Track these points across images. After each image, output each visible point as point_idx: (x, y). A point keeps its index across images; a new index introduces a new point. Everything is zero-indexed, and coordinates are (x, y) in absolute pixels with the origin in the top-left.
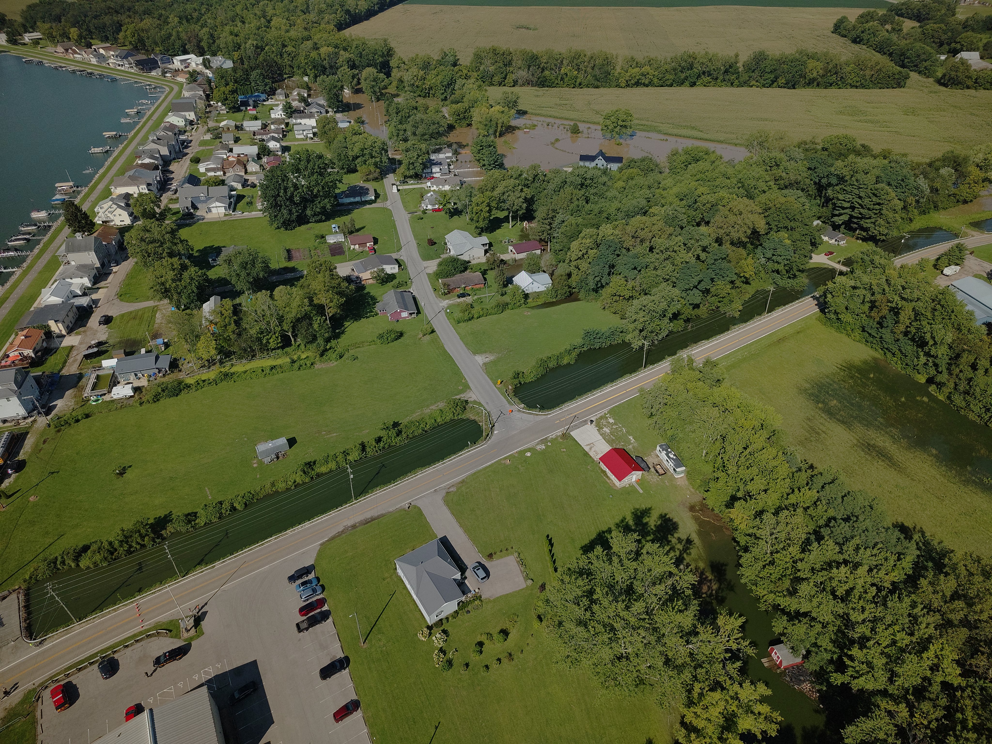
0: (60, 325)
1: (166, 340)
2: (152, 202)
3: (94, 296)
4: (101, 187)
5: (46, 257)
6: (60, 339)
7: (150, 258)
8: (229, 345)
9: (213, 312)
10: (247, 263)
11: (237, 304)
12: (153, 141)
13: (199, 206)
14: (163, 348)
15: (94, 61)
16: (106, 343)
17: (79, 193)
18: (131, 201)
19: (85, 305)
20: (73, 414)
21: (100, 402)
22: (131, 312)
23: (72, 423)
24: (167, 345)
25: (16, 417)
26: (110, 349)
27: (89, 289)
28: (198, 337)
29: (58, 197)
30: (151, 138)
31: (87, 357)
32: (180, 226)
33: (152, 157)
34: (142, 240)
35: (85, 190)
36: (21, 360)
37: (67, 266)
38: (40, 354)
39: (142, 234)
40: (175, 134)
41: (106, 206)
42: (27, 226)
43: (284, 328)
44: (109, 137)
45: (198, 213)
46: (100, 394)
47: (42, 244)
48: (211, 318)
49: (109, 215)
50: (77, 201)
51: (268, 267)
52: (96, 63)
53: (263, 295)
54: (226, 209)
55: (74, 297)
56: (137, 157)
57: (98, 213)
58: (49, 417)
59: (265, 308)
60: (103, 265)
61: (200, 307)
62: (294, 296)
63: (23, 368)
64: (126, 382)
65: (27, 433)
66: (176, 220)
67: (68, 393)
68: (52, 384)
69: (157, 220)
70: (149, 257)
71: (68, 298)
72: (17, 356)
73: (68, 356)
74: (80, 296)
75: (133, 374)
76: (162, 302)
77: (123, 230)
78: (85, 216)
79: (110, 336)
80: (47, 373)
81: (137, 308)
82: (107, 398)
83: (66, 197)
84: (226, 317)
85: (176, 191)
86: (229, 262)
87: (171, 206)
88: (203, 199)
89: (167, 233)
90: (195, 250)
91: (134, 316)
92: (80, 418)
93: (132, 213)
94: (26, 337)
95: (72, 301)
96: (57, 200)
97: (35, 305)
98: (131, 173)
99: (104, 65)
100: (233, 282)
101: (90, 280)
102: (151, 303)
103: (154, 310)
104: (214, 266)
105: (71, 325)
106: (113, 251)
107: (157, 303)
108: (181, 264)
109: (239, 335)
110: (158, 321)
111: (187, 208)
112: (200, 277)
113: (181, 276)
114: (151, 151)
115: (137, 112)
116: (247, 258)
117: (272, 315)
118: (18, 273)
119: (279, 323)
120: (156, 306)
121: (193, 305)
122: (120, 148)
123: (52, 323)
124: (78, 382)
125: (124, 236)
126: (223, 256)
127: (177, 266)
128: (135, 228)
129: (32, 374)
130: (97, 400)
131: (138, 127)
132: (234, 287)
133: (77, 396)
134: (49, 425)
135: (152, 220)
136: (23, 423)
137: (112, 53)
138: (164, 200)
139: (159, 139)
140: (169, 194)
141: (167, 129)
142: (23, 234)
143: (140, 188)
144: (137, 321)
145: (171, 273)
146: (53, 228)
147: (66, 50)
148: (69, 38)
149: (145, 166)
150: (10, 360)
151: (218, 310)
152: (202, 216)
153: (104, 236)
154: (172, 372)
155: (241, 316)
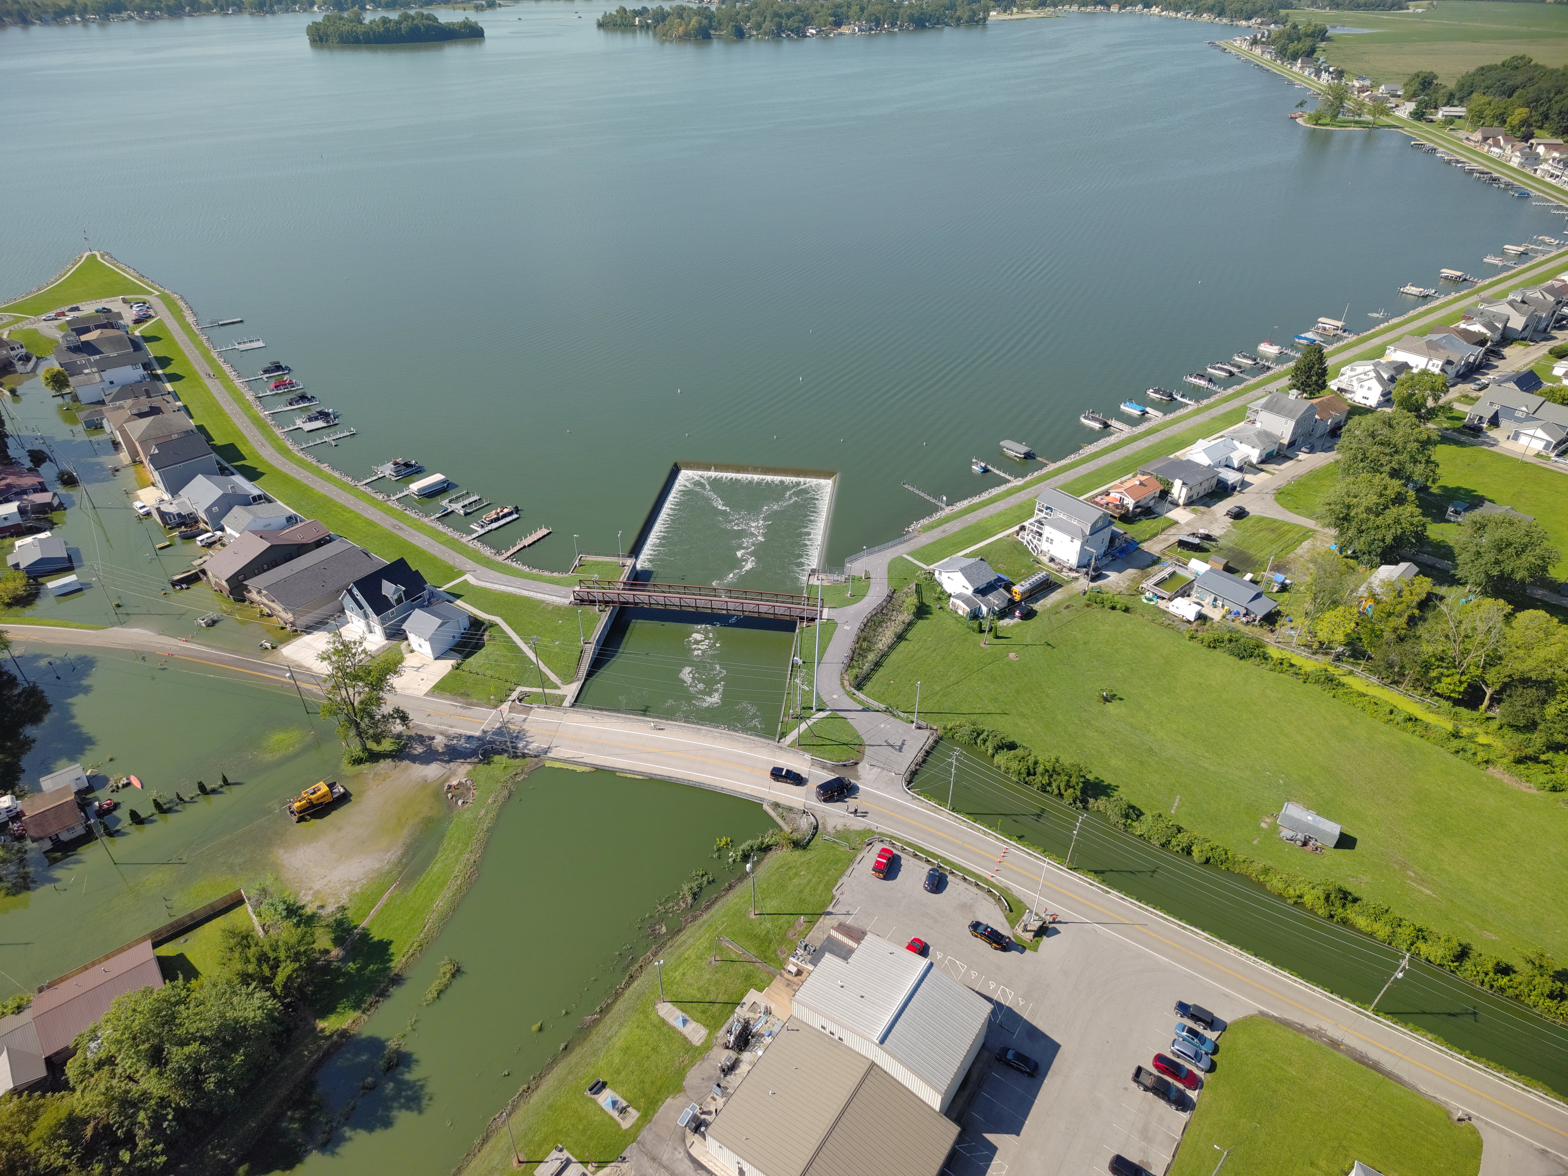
0: (1184, 490)
1: (1288, 581)
2: (1432, 389)
3: (1249, 478)
4: (1376, 341)
5: (1236, 403)
6: (1171, 506)
7: (1362, 464)
8: (1371, 644)
9: (1389, 584)
10: (1509, 545)
11: (1436, 595)
12: (1511, 304)
13: (1504, 422)
14: (1276, 589)
15: (1515, 161)
16: (1214, 540)
17: (1340, 338)
18: (1403, 376)
19: (1229, 483)
20: (1116, 597)
21: (1152, 603)
22: (1275, 521)
23: (1107, 607)
24: (1284, 588)
25: (1064, 562)
26: (1212, 550)
27: (1251, 465)
28: (1335, 603)
29: (1310, 335)
30: (1511, 297)
31: (1182, 544)
32: (1445, 439)
33: (1490, 326)
34: (1373, 435)
35: (1352, 338)
36: (1117, 506)
37: (1249, 426)
38: (1138, 510)
39: (1379, 426)
40: (1558, 303)
41: (1360, 369)
42: (1245, 357)
43: (1487, 677)
44: (1446, 278)
45: (1493, 433)
46: (1159, 594)
47: (1242, 386)
48: (1378, 590)
49: (1355, 383)
50: (1328, 349)
51: (1544, 569)
52: (1515, 166)
53: (1497, 607)
54: (1546, 447)
55: (1227, 466)
56: (1464, 318)
57: (1342, 375)
58: (1092, 584)
59: (1482, 627)
60: (1292, 444)
61: (1374, 566)
62: (1552, 641)
63: (1112, 516)
64: (1197, 600)
65: (1060, 586)
66: (1447, 429)
67: (1131, 572)
68: (1123, 551)
69: (1419, 417)
70: (1362, 461)
71: (1219, 464)
72: (1116, 499)
73: (1163, 530)
74: (1234, 469)
75: (1213, 596)
76: (1326, 530)
77: (1357, 411)
78: (1323, 372)
79: (1226, 535)
80: (1127, 536)
81: (1286, 520)
82: (1162, 604)
83: (1318, 339)
84: (1401, 603)
85: (1485, 386)
86: (1480, 527)
87: (1457, 406)
88: (1519, 414)
89: (1417, 441)
90: (1440, 483)
91: (1274, 528)
92: (1118, 607)
93: (1390, 393)
94: (1141, 484)
95: (1220, 470)
96: (1305, 338)
97: (1177, 454)
98: (1435, 337)
99: (1528, 171)
100: (1460, 560)
101: (1260, 455)
102: (1310, 523)
103: (1307, 534)
104: (1449, 521)
105: (1195, 497)
106: (1319, 432)
107: (1318, 528)
108: (1399, 493)
109: (1401, 639)
110: (1299, 551)
111: (1481, 418)
112: (1412, 524)
113: (1384, 509)
114: (1495, 315)
115: (1522, 253)
116: (1518, 537)
117: (1483, 644)
118: (1190, 408)
119: (1485, 663)
120: (1314, 531)
121: (1366, 557)
122: (1450, 297)
123: (1178, 483)
124: (1148, 566)
125: (1351, 418)
126: (1476, 514)
127: (1391, 493)
128: (1375, 415)
129: (1113, 528)
130: (1151, 600)
131: (1505, 274)
132: (1456, 566)
133: (1136, 581)
134: (1085, 593)
135: (1409, 414)
136: (1065, 574)
137: (1556, 154)
138: (1454, 392)
139: (1523, 302)
140: (1468, 388)
141: (1551, 290)
142: (1233, 365)
143: (1431, 363)
144: (1273, 536)
145: (1375, 499)
146: (1271, 372)
147: (1485, 139)
148: (1505, 122)
149: (1466, 335)
150: (1107, 499)
151: (1398, 586)
152: (1495, 440)
153: (1325, 407)
154: (1261, 626)
155: (1429, 615)
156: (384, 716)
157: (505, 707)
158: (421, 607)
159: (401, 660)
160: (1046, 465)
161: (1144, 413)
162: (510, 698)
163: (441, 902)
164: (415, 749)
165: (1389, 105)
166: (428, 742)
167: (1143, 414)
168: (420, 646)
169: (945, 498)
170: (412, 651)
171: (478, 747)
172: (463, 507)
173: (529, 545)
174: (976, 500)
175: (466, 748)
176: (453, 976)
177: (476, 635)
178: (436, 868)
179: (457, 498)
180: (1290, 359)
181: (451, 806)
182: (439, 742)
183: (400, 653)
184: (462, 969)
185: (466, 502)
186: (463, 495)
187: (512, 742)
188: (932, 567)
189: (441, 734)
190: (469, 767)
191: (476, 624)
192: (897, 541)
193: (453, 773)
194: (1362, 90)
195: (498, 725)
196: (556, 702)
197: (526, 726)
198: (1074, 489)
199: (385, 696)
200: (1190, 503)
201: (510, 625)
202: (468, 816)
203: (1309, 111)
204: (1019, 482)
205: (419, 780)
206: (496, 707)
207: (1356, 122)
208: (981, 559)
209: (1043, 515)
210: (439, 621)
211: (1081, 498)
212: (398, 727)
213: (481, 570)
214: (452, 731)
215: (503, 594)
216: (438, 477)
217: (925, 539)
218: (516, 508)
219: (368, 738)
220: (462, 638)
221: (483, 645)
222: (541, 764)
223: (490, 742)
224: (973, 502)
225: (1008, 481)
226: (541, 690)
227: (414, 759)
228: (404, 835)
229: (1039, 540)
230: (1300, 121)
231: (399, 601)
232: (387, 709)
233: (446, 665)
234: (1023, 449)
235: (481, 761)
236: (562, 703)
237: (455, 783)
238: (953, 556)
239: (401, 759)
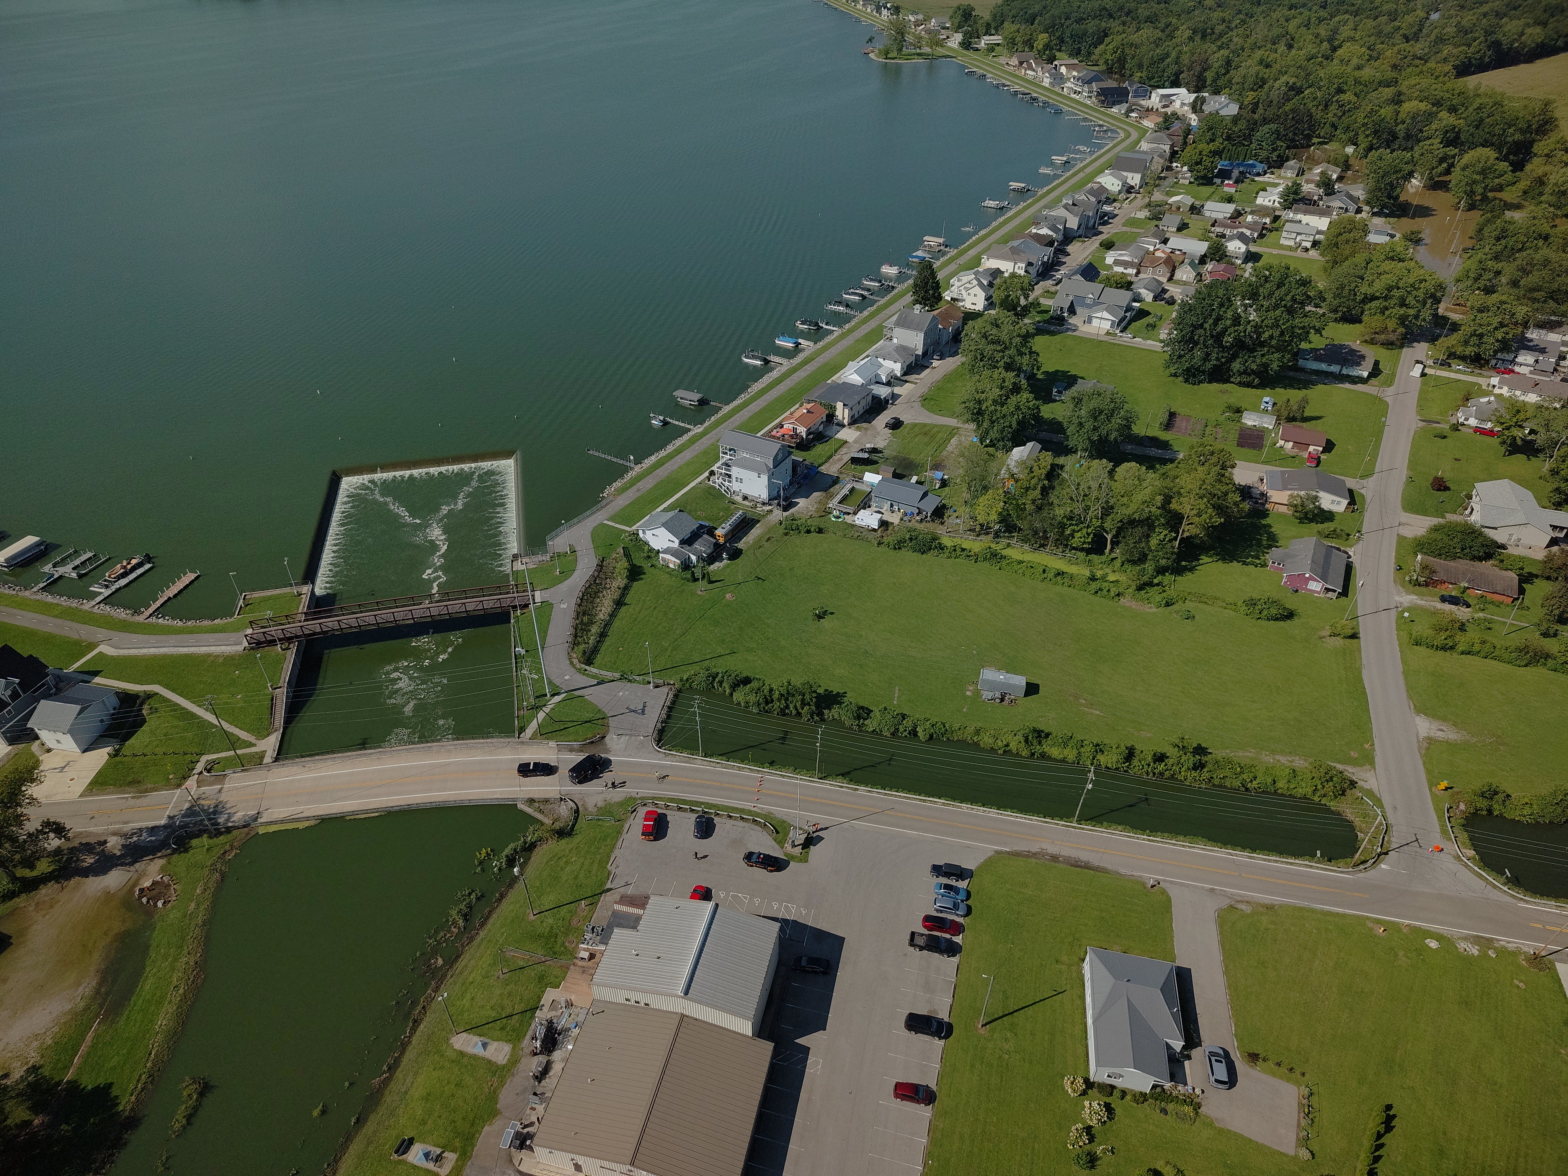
0: (846, 411)
1: (946, 477)
2: (1022, 289)
3: (897, 390)
4: (972, 253)
5: (873, 324)
6: (838, 428)
7: (982, 363)
8: (1018, 516)
9: (1021, 463)
10: (1101, 412)
11: (1058, 465)
12: (1066, 207)
13: (1079, 310)
14: (938, 486)
15: (1047, 82)
16: (881, 452)
17: (944, 254)
18: (998, 281)
19: (883, 397)
20: (808, 521)
21: (840, 520)
22: (925, 425)
23: (802, 532)
24: (944, 483)
25: (757, 498)
26: (880, 461)
27: (897, 378)
28: (985, 488)
29: (919, 253)
30: (1064, 201)
31: (854, 461)
32: (1040, 331)
33: (1053, 228)
34: (985, 336)
35: (953, 252)
36: (791, 436)
37: (888, 343)
38: (811, 437)
39: (989, 327)
40: (1099, 202)
41: (965, 279)
42: (871, 280)
43: (1105, 525)
44: (1014, 190)
45: (1073, 320)
46: (845, 511)
47: (875, 307)
48: (1015, 471)
49: (963, 292)
50: (936, 265)
51: (1129, 428)
52: (1047, 85)
53: (1101, 466)
54: (1112, 326)
55: (877, 382)
56: (1034, 223)
57: (952, 286)
58: (785, 514)
59: (1094, 485)
60: (925, 353)
61: (1009, 450)
62: (1145, 485)
63: (789, 446)
64: (877, 509)
65: (758, 521)
66: (1039, 322)
67: (817, 495)
68: (806, 477)
69: (1016, 314)
70: (981, 360)
71: (870, 383)
72: (790, 430)
73: (836, 451)
74: (883, 384)
75: (889, 502)
76: (966, 426)
77: (970, 316)
78: (937, 286)
79: (888, 445)
80: (806, 462)
81: (934, 422)
82: (849, 519)
83: (928, 257)
84: (1033, 478)
85: (1059, 281)
87: (1042, 301)
88: (1088, 301)
89: (1019, 336)
90: (1043, 369)
91: (926, 431)
92: (812, 530)
93: (991, 297)
94: (808, 412)
95: (872, 387)
96: (917, 257)
97: (833, 378)
98: (1015, 243)
99: (1057, 89)
100: (1069, 432)
101: (902, 368)
102: (953, 422)
103: (953, 432)
104: (1056, 401)
105: (856, 416)
106: (945, 339)
107: (960, 425)
108: (1014, 383)
109: (1039, 508)
110: (949, 448)
111: (1062, 309)
112: (1029, 408)
113: (1006, 400)
114: (1056, 218)
115: (1066, 162)
116: (1105, 404)
117: (1098, 499)
118: (836, 334)
119: (1102, 514)
120: (958, 428)
121: (1001, 443)
122: (1020, 207)
123: (839, 405)
124: (831, 487)
125: (966, 324)
126: (1074, 391)
127: (1008, 384)
128: (985, 318)
129: (793, 457)
130: (839, 517)
131: (1057, 182)
132: (1067, 439)
133: (822, 503)
134: (781, 523)
135: (1009, 313)
136: (760, 509)
137: (1075, 73)
138: (1039, 289)
139: (1074, 204)
140: (1048, 284)
141: (1092, 192)
142: (863, 289)
143: (1017, 266)
144: (926, 439)
145: (997, 392)
146: (896, 291)
147: (1021, 63)
148: (1033, 47)
149: (1038, 238)
150: (781, 432)
151: (1029, 463)
152: (1075, 326)
153: (945, 316)
154: (933, 521)
155: (1056, 483)
156: (30, 835)
157: (191, 782)
158: (47, 696)
159: (37, 764)
160: (720, 408)
161: (798, 344)
162: (195, 771)
163: (163, 1021)
164: (83, 861)
165: (942, 37)
166: (99, 849)
167: (797, 346)
168: (58, 742)
169: (632, 458)
170: (49, 750)
171: (167, 837)
172: (74, 569)
173: (175, 596)
174: (662, 453)
175: (151, 841)
176: (201, 1094)
177: (132, 711)
178: (148, 986)
179: (63, 560)
180: (908, 277)
181: (149, 912)
182: (114, 844)
183: (33, 755)
184: (211, 1084)
185: (77, 562)
186: (71, 555)
187: (210, 819)
188: (634, 528)
189: (115, 834)
190: (162, 862)
191: (128, 700)
192: (594, 508)
193: (142, 875)
194: (917, 24)
195: (187, 806)
196: (258, 760)
197: (223, 797)
198: (750, 428)
199: (25, 811)
200: (853, 422)
201: (173, 690)
202: (174, 916)
203: (879, 45)
204: (698, 429)
205: (99, 894)
206: (179, 786)
207: (919, 54)
208: (680, 511)
209: (728, 457)
210: (78, 708)
211: (759, 435)
212: (54, 842)
213: (117, 636)
214: (127, 828)
215: (154, 657)
216: (29, 540)
217: (621, 502)
218: (147, 555)
219: (15, 866)
220: (114, 719)
221: (143, 721)
222: (253, 833)
223: (181, 827)
224: (660, 456)
225: (689, 430)
226: (232, 753)
227: (86, 873)
228: (96, 960)
229: (730, 482)
230: (872, 55)
231: (14, 696)
232: (32, 826)
233: (100, 756)
234: (696, 396)
235: (175, 851)
236: (262, 761)
237: (147, 884)
238: (653, 513)
239: (68, 878)
